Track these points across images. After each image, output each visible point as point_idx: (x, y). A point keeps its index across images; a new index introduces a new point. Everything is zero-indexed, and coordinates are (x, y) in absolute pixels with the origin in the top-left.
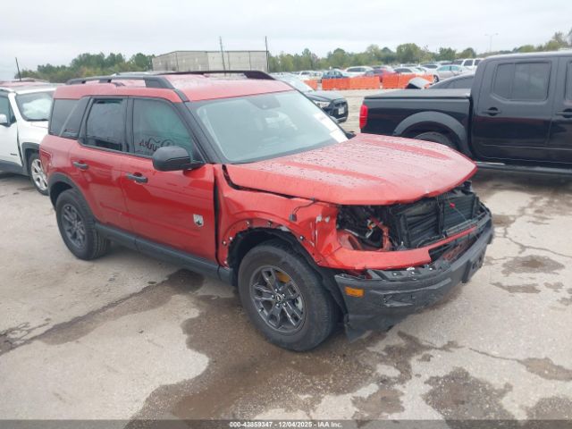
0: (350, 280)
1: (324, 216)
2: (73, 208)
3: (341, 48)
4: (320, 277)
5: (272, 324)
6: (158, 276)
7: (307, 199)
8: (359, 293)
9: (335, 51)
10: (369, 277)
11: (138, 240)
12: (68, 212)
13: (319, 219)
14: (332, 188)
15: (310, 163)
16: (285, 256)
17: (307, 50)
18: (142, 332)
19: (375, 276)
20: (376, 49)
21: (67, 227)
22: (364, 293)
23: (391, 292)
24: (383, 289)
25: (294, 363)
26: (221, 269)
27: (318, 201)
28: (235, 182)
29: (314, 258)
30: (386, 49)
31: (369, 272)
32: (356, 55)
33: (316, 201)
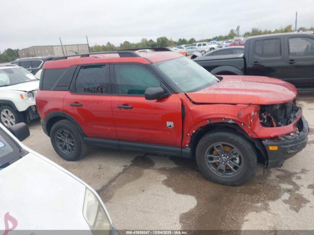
0: (271, 142)
1: (255, 112)
2: (65, 131)
3: (128, 41)
4: (253, 144)
5: (220, 174)
6: (127, 162)
7: (245, 104)
8: (276, 148)
9: (124, 43)
10: (279, 140)
11: (121, 143)
12: (60, 134)
13: (253, 114)
14: (258, 97)
15: (231, 88)
16: (231, 136)
17: (109, 43)
18: (144, 191)
19: (283, 139)
20: (146, 41)
21: (58, 144)
22: (278, 148)
23: (291, 145)
24: (287, 144)
25: (238, 191)
26: (183, 150)
27: (251, 104)
28: (195, 101)
29: (249, 134)
30: (151, 41)
31: (280, 137)
32: (135, 44)
33: (250, 105)
